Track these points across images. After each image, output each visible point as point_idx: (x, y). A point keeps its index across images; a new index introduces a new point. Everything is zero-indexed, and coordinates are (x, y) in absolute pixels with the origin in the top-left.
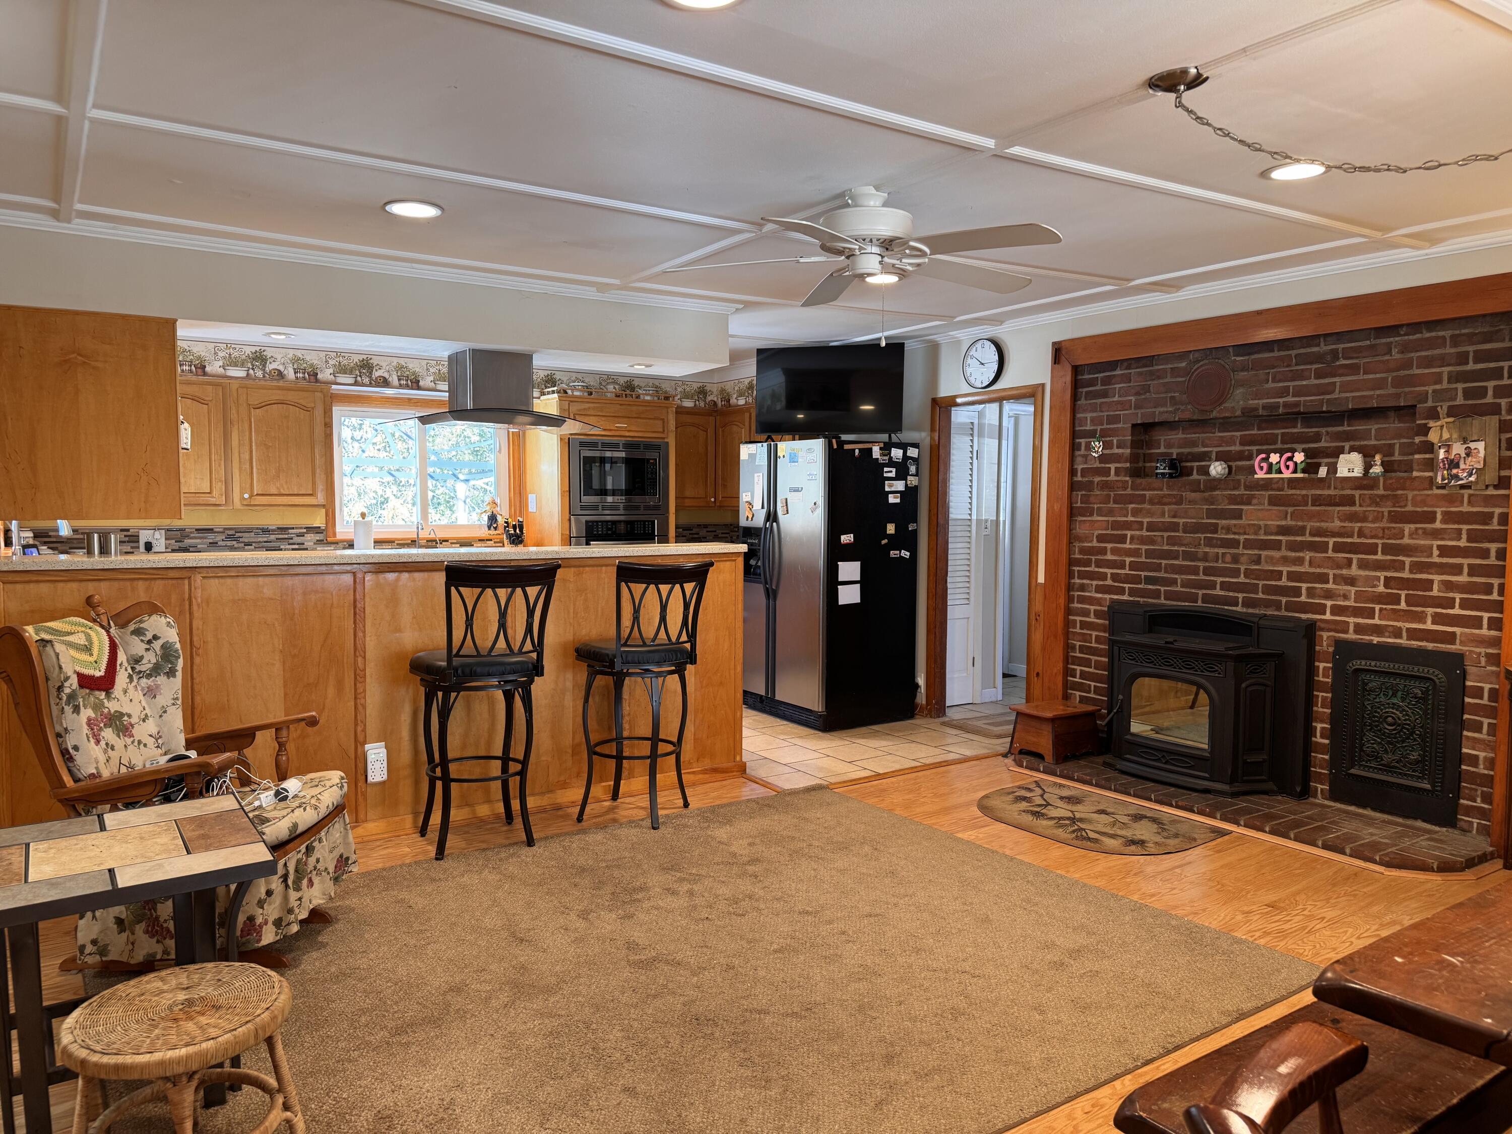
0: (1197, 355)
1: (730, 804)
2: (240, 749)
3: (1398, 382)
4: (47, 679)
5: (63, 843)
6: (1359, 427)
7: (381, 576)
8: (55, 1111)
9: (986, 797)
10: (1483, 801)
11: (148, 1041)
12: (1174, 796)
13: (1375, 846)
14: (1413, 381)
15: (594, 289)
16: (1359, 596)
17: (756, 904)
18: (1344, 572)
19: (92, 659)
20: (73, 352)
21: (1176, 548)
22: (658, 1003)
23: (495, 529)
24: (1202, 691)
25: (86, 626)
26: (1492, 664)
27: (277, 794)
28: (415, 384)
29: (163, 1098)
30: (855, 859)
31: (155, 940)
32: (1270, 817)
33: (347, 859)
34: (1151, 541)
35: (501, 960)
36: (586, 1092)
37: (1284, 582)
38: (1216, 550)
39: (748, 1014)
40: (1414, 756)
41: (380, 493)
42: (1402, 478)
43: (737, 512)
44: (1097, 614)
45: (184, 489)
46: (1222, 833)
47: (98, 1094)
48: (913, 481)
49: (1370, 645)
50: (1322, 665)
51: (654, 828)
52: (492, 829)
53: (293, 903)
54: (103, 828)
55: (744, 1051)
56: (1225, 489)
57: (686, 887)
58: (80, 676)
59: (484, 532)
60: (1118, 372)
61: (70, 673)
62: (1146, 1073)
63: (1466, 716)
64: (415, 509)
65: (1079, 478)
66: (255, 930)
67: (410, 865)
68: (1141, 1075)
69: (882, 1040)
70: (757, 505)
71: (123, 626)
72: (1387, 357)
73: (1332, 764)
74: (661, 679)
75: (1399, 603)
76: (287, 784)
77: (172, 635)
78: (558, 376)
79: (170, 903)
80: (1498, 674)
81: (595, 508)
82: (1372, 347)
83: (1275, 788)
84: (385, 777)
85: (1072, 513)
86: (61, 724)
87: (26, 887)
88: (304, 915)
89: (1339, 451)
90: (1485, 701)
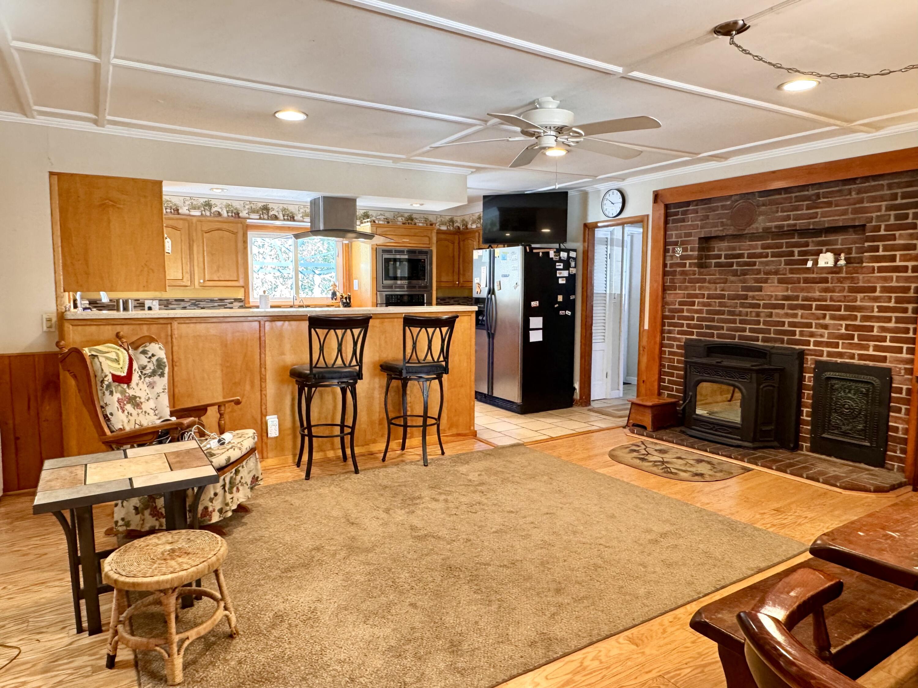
0: (736, 197)
1: (467, 454)
2: (199, 417)
3: (855, 211)
4: (96, 376)
5: (104, 464)
6: (832, 238)
7: (274, 323)
8: (102, 608)
9: (613, 450)
10: (901, 453)
11: (151, 570)
12: (719, 449)
13: (837, 478)
14: (864, 210)
15: (391, 161)
16: (830, 335)
17: (482, 507)
18: (821, 321)
19: (119, 367)
20: (106, 200)
21: (723, 309)
22: (428, 558)
23: (336, 299)
24: (737, 390)
25: (116, 349)
26: (909, 375)
27: (219, 441)
28: (292, 219)
29: (159, 603)
30: (538, 484)
31: (155, 518)
32: (775, 461)
33: (258, 477)
34: (709, 305)
35: (342, 533)
36: (389, 606)
37: (786, 327)
38: (746, 310)
39: (478, 565)
40: (860, 427)
41: (274, 282)
42: (856, 267)
43: (471, 289)
44: (678, 347)
45: (168, 278)
46: (748, 470)
47: (125, 600)
48: (573, 271)
49: (836, 363)
50: (807, 375)
51: (425, 465)
52: (335, 464)
53: (229, 500)
54: (126, 457)
55: (476, 585)
56: (752, 275)
57: (443, 497)
58: (114, 376)
59: (330, 302)
60: (691, 208)
61: (108, 373)
62: (704, 601)
63: (892, 404)
64: (292, 291)
65: (668, 269)
66: (208, 515)
67: (291, 482)
68: (701, 602)
69: (554, 580)
70: (483, 285)
71: (136, 348)
72: (848, 197)
73: (812, 432)
74: (428, 382)
75: (853, 339)
76: (223, 436)
77: (162, 354)
78: (370, 213)
79: (162, 499)
80: (911, 380)
81: (391, 287)
82: (840, 191)
83: (778, 445)
84: (277, 435)
85: (665, 289)
86: (103, 401)
87: (85, 487)
88: (234, 507)
89: (820, 252)
90: (904, 395)
